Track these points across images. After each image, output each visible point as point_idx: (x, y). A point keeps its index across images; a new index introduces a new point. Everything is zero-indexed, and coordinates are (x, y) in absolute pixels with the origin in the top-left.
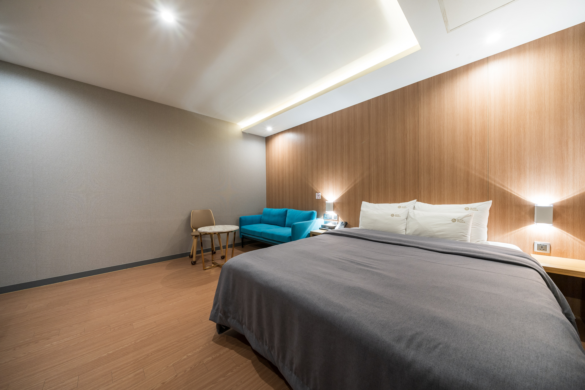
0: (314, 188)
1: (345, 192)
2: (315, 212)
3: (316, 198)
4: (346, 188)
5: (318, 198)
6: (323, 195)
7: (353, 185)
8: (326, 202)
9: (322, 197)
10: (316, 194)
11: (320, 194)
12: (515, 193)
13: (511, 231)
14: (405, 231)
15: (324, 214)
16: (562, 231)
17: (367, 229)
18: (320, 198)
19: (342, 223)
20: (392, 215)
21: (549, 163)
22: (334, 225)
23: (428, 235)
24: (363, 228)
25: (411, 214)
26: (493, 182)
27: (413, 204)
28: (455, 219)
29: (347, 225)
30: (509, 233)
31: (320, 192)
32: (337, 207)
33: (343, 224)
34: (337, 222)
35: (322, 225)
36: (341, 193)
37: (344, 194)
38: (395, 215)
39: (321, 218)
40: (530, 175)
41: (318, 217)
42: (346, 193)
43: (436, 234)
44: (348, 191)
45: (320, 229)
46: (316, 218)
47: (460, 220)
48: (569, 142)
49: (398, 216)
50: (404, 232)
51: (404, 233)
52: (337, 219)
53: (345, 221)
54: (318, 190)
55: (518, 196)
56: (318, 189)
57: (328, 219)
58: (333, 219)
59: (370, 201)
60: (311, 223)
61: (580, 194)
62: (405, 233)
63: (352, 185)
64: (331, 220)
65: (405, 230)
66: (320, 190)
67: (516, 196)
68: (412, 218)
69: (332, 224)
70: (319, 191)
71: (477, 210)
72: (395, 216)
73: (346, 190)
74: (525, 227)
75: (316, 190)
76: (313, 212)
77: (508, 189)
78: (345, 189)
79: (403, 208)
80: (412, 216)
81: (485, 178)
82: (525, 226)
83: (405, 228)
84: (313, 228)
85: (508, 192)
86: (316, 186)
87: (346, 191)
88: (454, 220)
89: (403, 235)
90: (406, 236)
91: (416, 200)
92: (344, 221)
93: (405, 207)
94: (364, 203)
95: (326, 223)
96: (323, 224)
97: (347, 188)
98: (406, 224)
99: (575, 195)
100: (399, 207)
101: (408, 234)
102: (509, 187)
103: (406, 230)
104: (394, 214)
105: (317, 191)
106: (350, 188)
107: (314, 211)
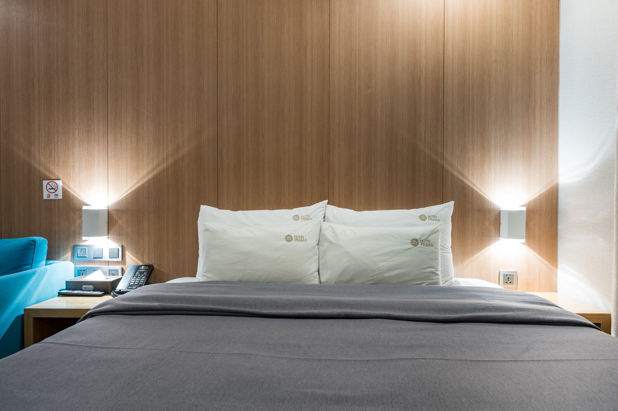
0: (37, 166)
1: (145, 180)
2: (42, 242)
3: (45, 197)
4: (150, 167)
5: (52, 197)
6: (71, 186)
7: (170, 161)
8: (84, 208)
9: (65, 193)
10: (45, 182)
11: (60, 183)
12: (477, 188)
13: (472, 255)
14: (318, 276)
15: (74, 247)
16: (529, 249)
17: (226, 279)
18: (60, 197)
19: (138, 268)
20: (289, 238)
21: (516, 140)
22: (111, 279)
23: (370, 278)
24: (213, 277)
25: (328, 234)
26: (450, 168)
27: (321, 211)
28: (416, 240)
29: (153, 272)
30: (470, 260)
31: (61, 177)
32: (120, 222)
33: (141, 273)
34: (118, 267)
35: (67, 283)
36: (135, 181)
37: (143, 185)
38: (293, 238)
39: (62, 259)
40: (495, 158)
41: (51, 256)
42: (148, 181)
43: (386, 275)
44: (154, 177)
45: (61, 294)
46: (44, 262)
47: (425, 240)
48: (536, 109)
49: (300, 239)
50: (316, 278)
51: (316, 282)
52: (120, 259)
53: (147, 262)
54: (50, 172)
55: (481, 194)
56: (52, 169)
57: (89, 262)
58: (106, 257)
59: (218, 205)
60: (25, 280)
61: (546, 192)
62: (317, 280)
63: (167, 159)
64: (100, 262)
65: (317, 273)
66: (58, 171)
67: (479, 193)
68: (331, 243)
69: (104, 273)
70: (54, 175)
71: (438, 219)
72: (294, 240)
73: (148, 174)
74: (489, 247)
75: (42, 170)
76: (34, 241)
77: (468, 180)
78: (145, 172)
79: (304, 219)
80: (331, 238)
81: (439, 160)
82: (489, 244)
83: (316, 269)
84: (34, 298)
85: (469, 186)
86: (42, 159)
87: (151, 176)
88: (415, 242)
89: (314, 286)
90: (321, 287)
91: (327, 201)
92: (143, 262)
93: (307, 218)
94: (206, 210)
95: (80, 272)
96: (71, 277)
97: (154, 169)
98: (317, 257)
99: (542, 192)
100: (296, 218)
101: (327, 282)
102: (470, 179)
103: (319, 272)
104: (293, 236)
105: (48, 174)
106: (161, 168)
107: (36, 238)
